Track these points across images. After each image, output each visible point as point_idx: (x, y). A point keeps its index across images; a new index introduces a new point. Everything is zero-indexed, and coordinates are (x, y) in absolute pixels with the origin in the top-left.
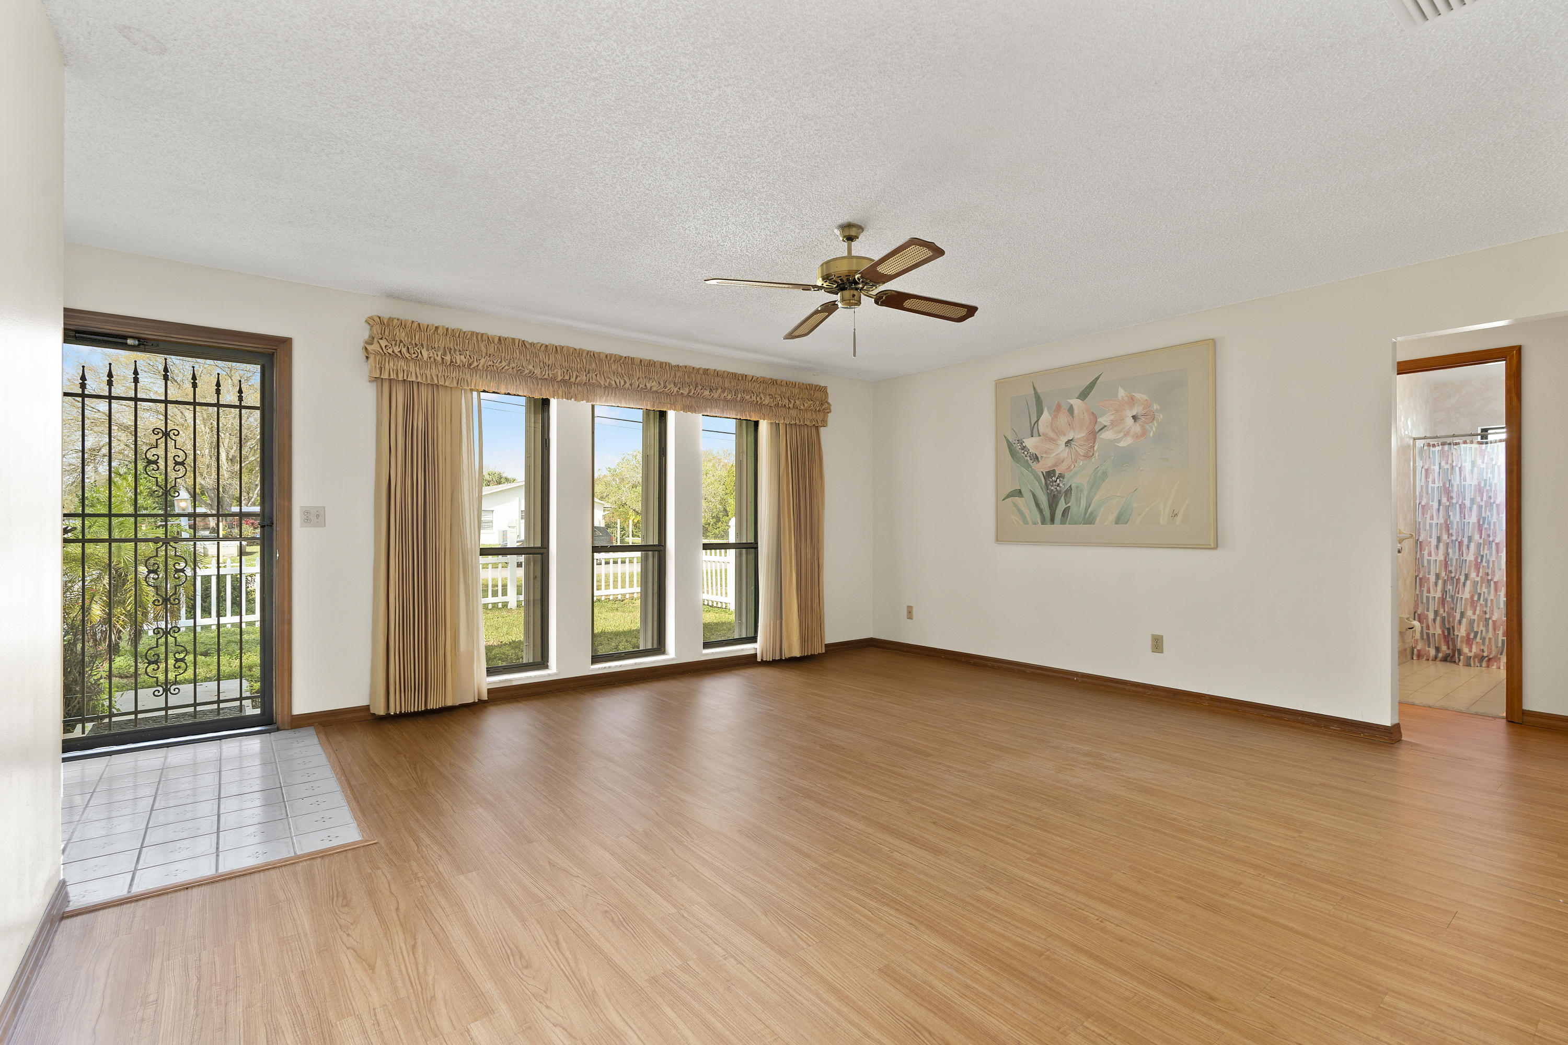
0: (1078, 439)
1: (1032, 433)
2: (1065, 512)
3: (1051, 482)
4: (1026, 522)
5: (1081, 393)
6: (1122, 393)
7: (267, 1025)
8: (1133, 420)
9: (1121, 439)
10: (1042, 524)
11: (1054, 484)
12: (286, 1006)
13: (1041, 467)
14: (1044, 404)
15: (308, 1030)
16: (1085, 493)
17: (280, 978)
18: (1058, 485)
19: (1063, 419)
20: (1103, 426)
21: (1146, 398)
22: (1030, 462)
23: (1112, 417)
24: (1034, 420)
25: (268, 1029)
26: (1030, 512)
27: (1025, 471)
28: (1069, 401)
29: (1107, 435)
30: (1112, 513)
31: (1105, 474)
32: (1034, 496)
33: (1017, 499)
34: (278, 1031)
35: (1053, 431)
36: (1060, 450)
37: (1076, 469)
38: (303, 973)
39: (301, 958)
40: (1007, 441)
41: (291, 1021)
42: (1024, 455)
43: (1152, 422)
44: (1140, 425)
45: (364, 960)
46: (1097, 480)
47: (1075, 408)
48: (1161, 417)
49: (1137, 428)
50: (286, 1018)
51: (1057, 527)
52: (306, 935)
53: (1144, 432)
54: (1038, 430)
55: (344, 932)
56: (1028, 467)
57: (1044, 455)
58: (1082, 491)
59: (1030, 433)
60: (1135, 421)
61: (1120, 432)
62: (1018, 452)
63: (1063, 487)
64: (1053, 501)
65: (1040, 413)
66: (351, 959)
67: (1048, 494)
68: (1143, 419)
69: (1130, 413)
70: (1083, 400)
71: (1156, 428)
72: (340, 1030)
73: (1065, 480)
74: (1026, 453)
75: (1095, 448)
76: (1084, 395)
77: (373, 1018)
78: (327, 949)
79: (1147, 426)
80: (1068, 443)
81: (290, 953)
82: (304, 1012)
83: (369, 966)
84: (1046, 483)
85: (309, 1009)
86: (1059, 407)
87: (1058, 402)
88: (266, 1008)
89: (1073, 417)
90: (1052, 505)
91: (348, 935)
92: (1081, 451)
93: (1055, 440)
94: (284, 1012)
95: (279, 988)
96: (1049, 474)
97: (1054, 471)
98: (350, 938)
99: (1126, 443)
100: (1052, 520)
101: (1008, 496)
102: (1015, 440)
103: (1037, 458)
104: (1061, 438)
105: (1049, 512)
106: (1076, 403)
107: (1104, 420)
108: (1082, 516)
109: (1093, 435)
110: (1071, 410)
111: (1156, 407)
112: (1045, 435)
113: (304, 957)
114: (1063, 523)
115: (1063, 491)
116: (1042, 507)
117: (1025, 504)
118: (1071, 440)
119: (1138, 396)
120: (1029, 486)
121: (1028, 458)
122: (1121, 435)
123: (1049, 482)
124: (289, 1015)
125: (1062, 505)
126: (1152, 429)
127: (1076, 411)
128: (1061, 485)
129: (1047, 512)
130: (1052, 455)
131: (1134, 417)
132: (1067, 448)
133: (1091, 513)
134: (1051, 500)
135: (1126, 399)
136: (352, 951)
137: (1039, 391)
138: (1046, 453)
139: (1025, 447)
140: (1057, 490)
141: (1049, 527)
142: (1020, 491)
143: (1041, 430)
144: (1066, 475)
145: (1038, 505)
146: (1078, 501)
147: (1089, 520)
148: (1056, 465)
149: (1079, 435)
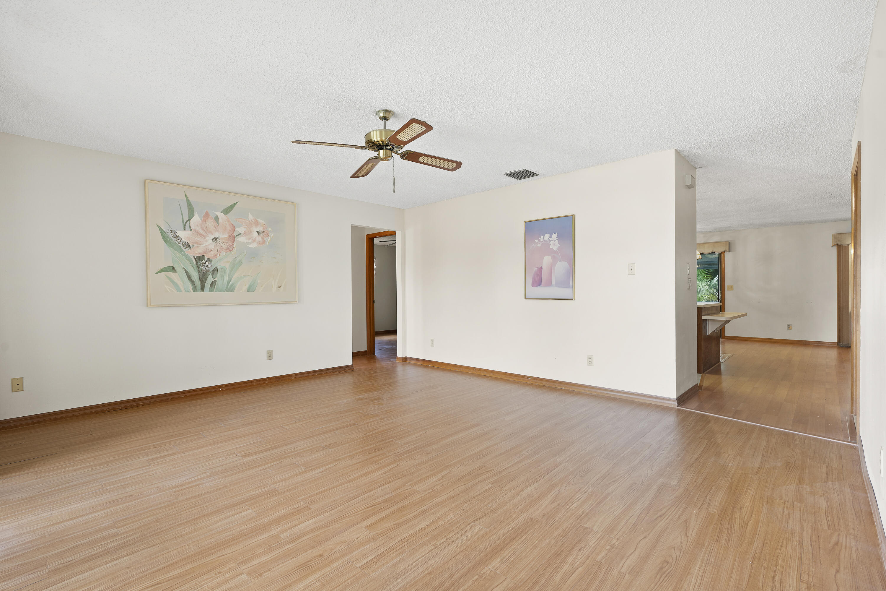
0: (221, 238)
1: (184, 228)
2: (213, 284)
3: (201, 263)
4: (179, 290)
5: (224, 210)
6: (251, 217)
7: (745, 531)
8: (257, 234)
9: (251, 243)
10: (194, 291)
11: (204, 265)
12: (733, 532)
13: (193, 253)
14: (195, 210)
15: (729, 519)
16: (228, 272)
17: (730, 546)
18: (207, 266)
19: (210, 224)
20: (239, 233)
21: (264, 223)
22: (183, 248)
23: (245, 230)
24: (186, 218)
25: (745, 529)
26: (183, 283)
27: (178, 254)
28: (216, 213)
29: (240, 239)
30: (245, 285)
31: (240, 262)
32: (186, 272)
33: (171, 274)
34: (741, 526)
35: (203, 229)
36: (209, 243)
37: (220, 257)
38: (717, 541)
39: (714, 549)
40: (160, 229)
41: (734, 526)
42: (177, 242)
43: (268, 237)
44: (261, 237)
45: (686, 526)
46: (236, 265)
47: (220, 218)
48: (272, 235)
49: (259, 239)
50: (736, 528)
51: (207, 293)
52: (703, 561)
53: (264, 242)
54: (190, 227)
55: (682, 546)
56: (181, 251)
57: (195, 245)
58: (225, 271)
59: (182, 227)
60: (258, 235)
61: (250, 239)
62: (172, 240)
63: (211, 268)
64: (203, 277)
65: (191, 215)
66: (691, 531)
67: (199, 272)
68: (263, 234)
69: (255, 230)
70: (225, 215)
71: (270, 240)
72: (717, 511)
73: (213, 263)
74: (179, 241)
75: (234, 246)
76: (227, 211)
77: (702, 506)
78: (698, 544)
79: (265, 239)
80: (214, 240)
81: (718, 556)
82: (727, 525)
83: (686, 523)
84: (197, 264)
85: (724, 525)
86: (207, 215)
87: (207, 211)
88: (743, 538)
89: (218, 224)
90: (202, 279)
91: (681, 543)
92: (224, 246)
93: (204, 236)
94: (735, 531)
95: (732, 542)
96: (200, 258)
97: (203, 257)
98: (682, 541)
99: (254, 245)
100: (203, 289)
101: (162, 271)
102: (168, 230)
103: (189, 246)
104: (209, 235)
105: (200, 283)
106: (221, 216)
107: (239, 230)
108: (226, 287)
109: (233, 238)
110: (217, 218)
111: (270, 229)
112: (196, 231)
113: (712, 549)
114: (211, 291)
115: (211, 270)
116: (194, 280)
117: (179, 278)
118: (217, 238)
119: (260, 221)
120: (182, 265)
121: (181, 245)
122: (250, 241)
123: (199, 263)
124: (734, 529)
125: (210, 279)
126: (268, 241)
127: (220, 221)
128: (209, 266)
129: (198, 284)
130: (202, 246)
131: (258, 232)
132: (214, 243)
133: (232, 285)
134: (201, 276)
135: (253, 221)
136: (687, 534)
137: (190, 199)
138: (197, 243)
139: (177, 236)
140: (206, 269)
141: (200, 294)
142: (173, 268)
143: (193, 227)
144: (213, 260)
145: (190, 278)
146: (223, 277)
147: (230, 289)
148: (205, 252)
149: (223, 236)
